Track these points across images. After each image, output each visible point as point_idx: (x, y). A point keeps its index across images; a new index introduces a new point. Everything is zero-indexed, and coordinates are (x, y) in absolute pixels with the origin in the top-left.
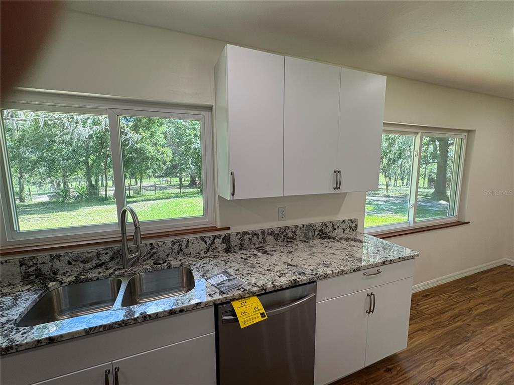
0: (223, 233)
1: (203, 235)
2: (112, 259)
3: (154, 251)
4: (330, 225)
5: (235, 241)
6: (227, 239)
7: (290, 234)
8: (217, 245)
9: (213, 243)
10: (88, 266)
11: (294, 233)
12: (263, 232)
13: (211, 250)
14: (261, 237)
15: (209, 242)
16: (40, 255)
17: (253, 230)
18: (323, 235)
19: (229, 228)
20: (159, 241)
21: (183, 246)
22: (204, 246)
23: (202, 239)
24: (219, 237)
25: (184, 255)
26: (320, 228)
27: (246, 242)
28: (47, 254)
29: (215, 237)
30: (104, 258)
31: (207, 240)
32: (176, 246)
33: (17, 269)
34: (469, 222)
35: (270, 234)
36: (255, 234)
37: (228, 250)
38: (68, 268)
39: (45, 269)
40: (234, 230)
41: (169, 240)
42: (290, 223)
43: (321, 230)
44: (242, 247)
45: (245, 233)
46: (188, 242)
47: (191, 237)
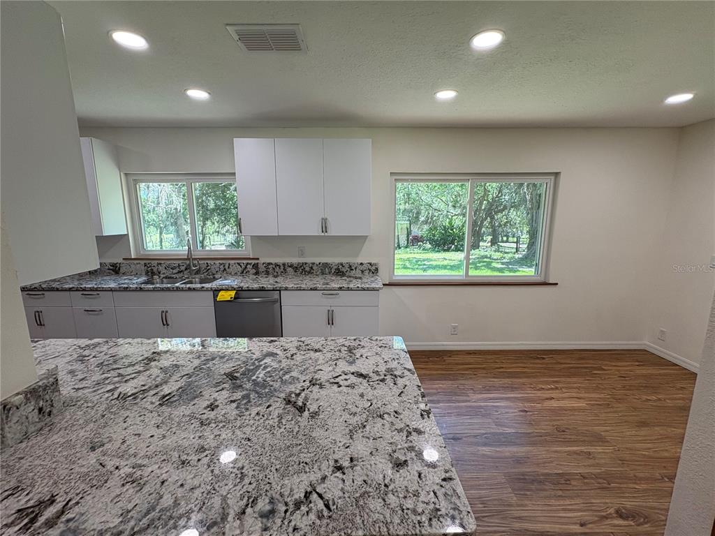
0: (253, 262)
1: (239, 262)
2: (186, 269)
3: (209, 267)
4: (347, 266)
5: (262, 268)
6: (256, 266)
7: (307, 269)
8: (249, 269)
9: (246, 267)
10: (175, 271)
11: (312, 268)
12: (284, 265)
13: (245, 272)
14: (282, 267)
15: (243, 267)
16: (153, 262)
17: (276, 262)
18: (339, 272)
19: (258, 259)
20: (212, 262)
21: (226, 267)
22: (240, 269)
23: (239, 264)
24: (250, 264)
25: (227, 273)
26: (336, 267)
27: (271, 270)
28: (156, 262)
29: (247, 264)
30: (183, 268)
31: (242, 265)
32: (222, 267)
33: (143, 268)
34: (557, 284)
35: (290, 267)
36: (277, 265)
37: (257, 273)
38: (165, 271)
39: (155, 270)
40: (262, 260)
41: (217, 262)
42: (309, 260)
43: (338, 269)
44: (267, 273)
45: (269, 264)
46: (229, 264)
47: (232, 262)
